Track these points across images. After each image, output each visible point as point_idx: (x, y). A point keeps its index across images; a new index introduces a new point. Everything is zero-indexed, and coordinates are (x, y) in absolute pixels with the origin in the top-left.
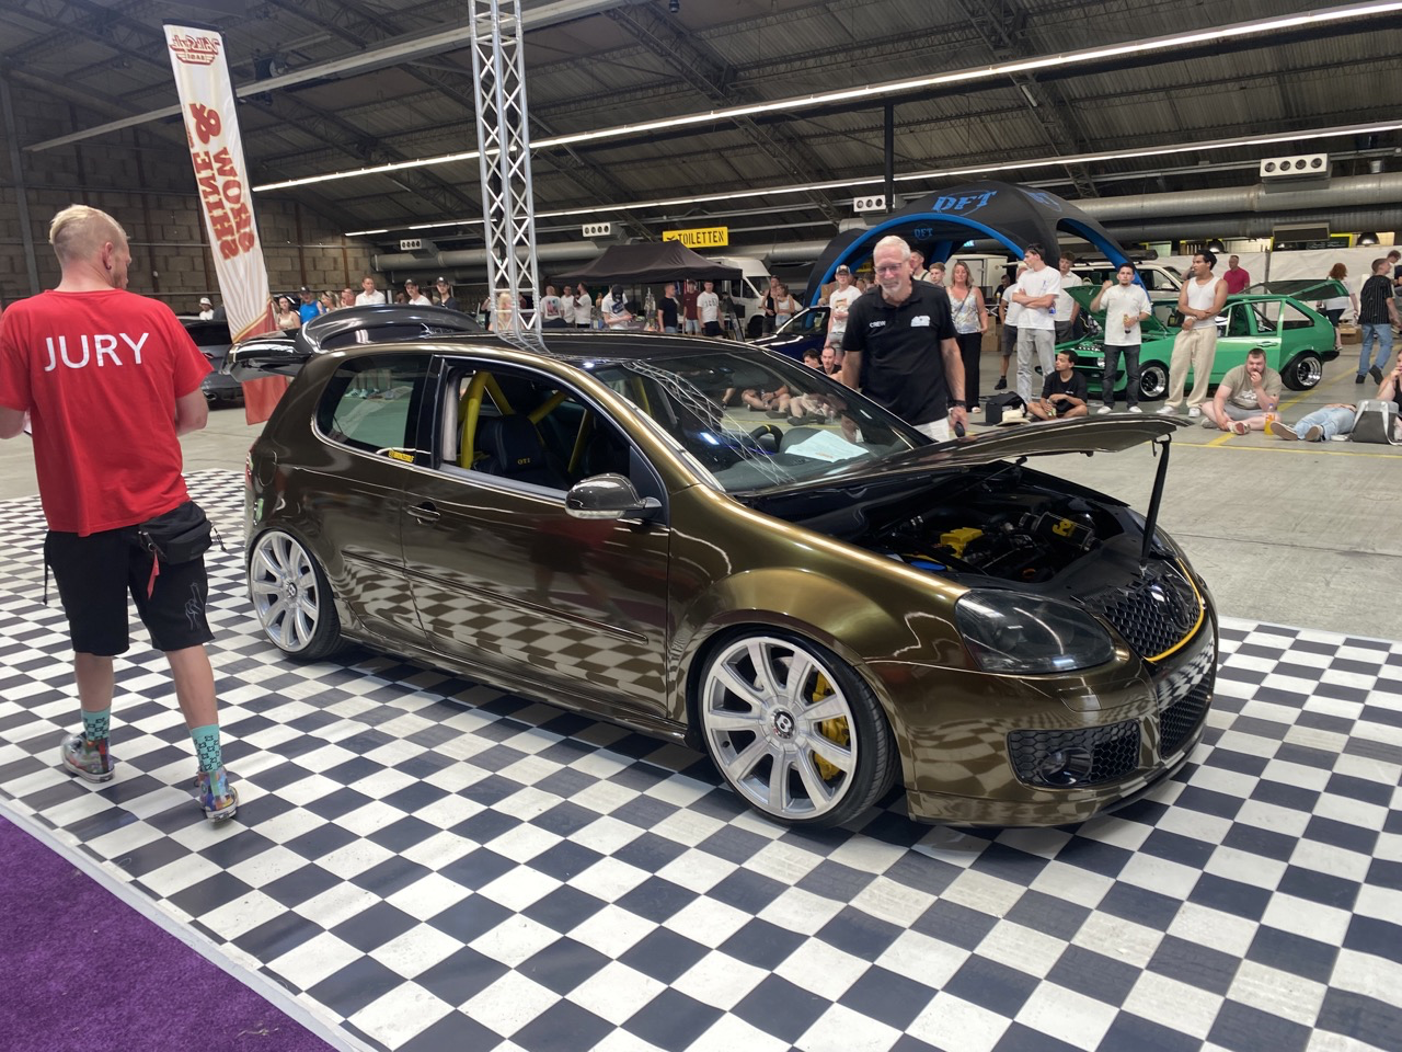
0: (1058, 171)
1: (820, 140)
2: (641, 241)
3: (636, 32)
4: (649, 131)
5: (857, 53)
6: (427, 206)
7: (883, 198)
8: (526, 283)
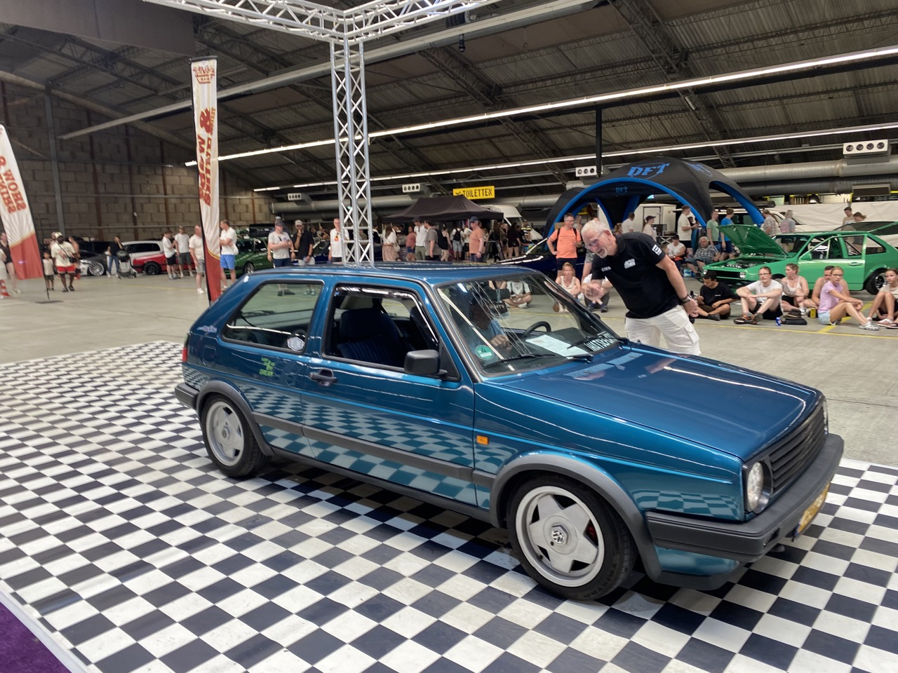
0: (709, 151)
1: (554, 131)
2: (439, 195)
3: (437, 64)
4: (445, 126)
5: (578, 77)
6: (305, 173)
7: (595, 168)
8: (364, 223)
